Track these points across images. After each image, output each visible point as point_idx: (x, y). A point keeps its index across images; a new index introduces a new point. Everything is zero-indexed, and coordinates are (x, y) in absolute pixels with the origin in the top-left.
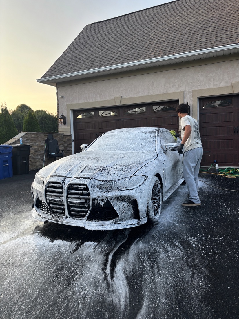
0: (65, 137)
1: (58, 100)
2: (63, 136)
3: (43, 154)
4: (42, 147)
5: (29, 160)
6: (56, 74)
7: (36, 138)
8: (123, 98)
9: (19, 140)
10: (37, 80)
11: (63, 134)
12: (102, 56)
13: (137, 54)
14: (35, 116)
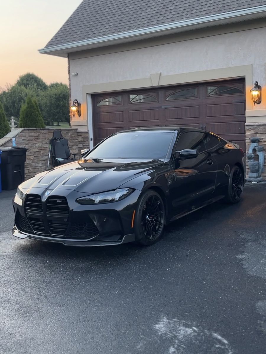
0: (79, 134)
1: (70, 79)
2: (77, 133)
3: (47, 160)
4: (45, 149)
5: (25, 169)
6: (66, 41)
7: (36, 137)
8: (163, 75)
9: (11, 140)
10: (39, 50)
11: (77, 130)
12: (133, 11)
13: (183, 8)
14: (36, 104)
